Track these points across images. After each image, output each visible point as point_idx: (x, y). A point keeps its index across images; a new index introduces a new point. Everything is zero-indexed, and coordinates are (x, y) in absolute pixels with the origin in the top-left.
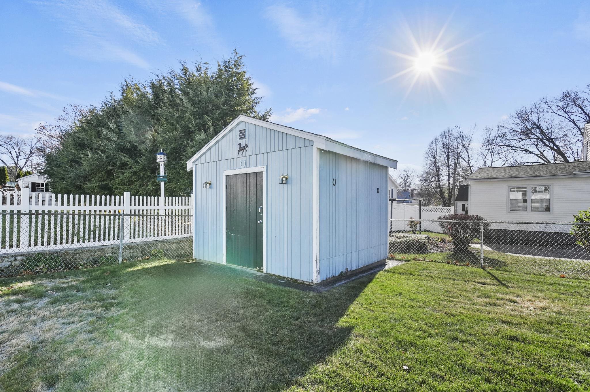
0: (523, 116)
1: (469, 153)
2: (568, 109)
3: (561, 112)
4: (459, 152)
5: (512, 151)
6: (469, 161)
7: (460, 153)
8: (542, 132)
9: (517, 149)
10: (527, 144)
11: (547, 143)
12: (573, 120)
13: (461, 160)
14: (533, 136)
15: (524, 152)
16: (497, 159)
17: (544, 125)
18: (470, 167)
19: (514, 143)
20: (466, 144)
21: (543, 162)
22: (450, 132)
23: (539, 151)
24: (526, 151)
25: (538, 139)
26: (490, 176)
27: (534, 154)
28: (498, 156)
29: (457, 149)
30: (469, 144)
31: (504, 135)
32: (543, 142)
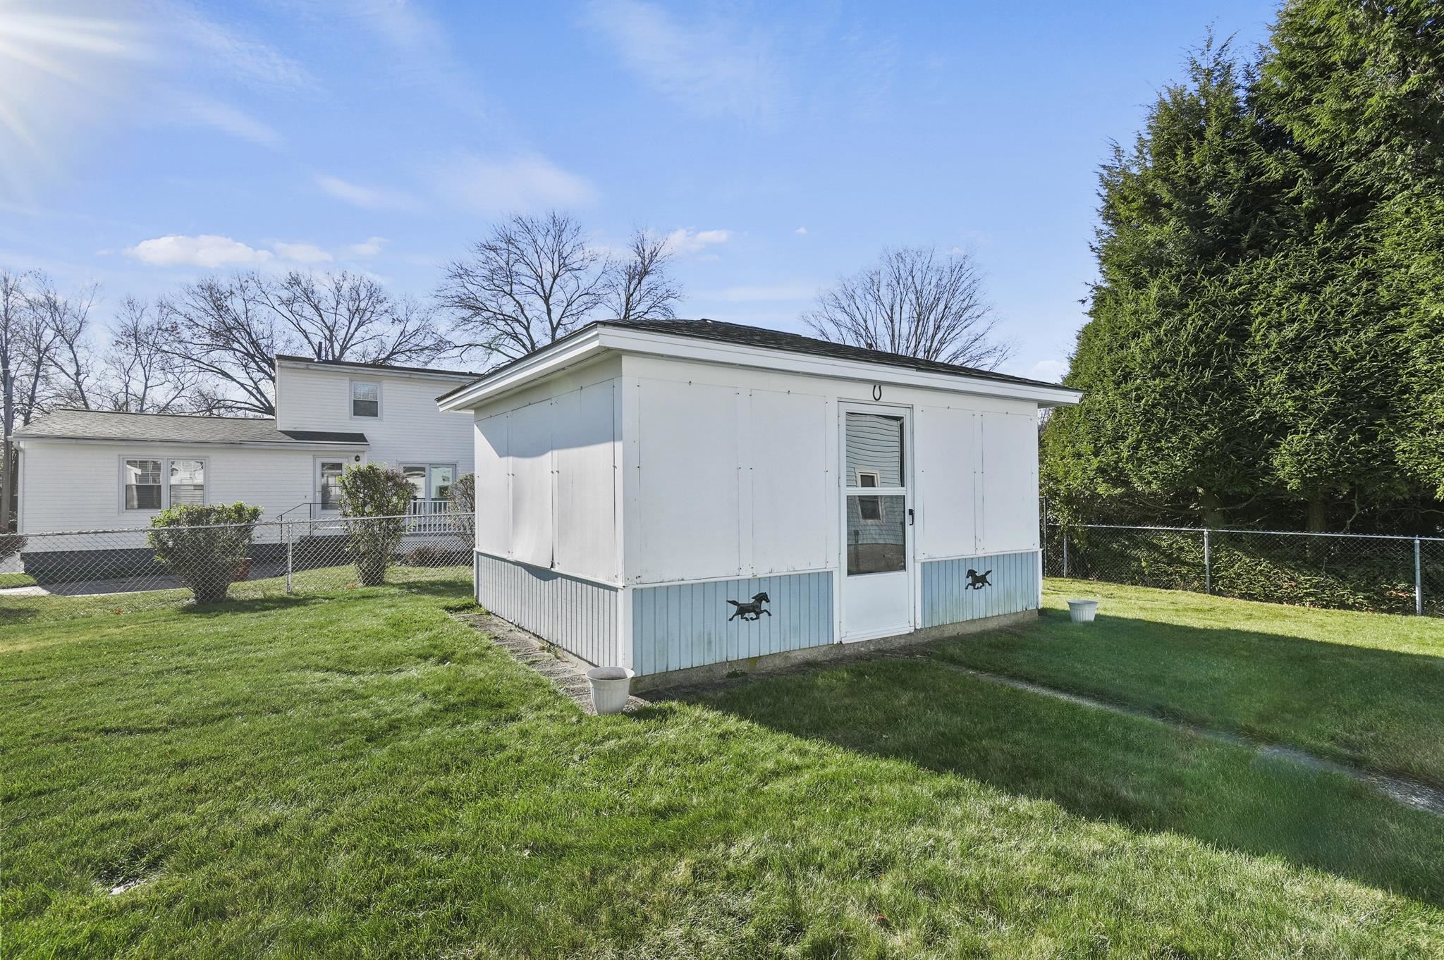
0: (215, 298)
1: (78, 355)
2: (296, 307)
3: (283, 309)
4: (43, 346)
5: (192, 368)
6: (78, 374)
7: (47, 349)
8: (254, 343)
9: (202, 365)
10: (228, 360)
11: (263, 364)
12: (305, 331)
13: (53, 369)
14: (236, 346)
15: (221, 376)
16: (158, 382)
17: (256, 327)
18: (81, 391)
19: (196, 351)
20: (71, 326)
21: (257, 403)
22: (11, 283)
23: (251, 378)
24: (223, 375)
25: (248, 354)
26: (79, 433)
27: (238, 382)
28: (163, 377)
29: (38, 337)
30: (78, 332)
31: (175, 327)
32: (257, 363)
